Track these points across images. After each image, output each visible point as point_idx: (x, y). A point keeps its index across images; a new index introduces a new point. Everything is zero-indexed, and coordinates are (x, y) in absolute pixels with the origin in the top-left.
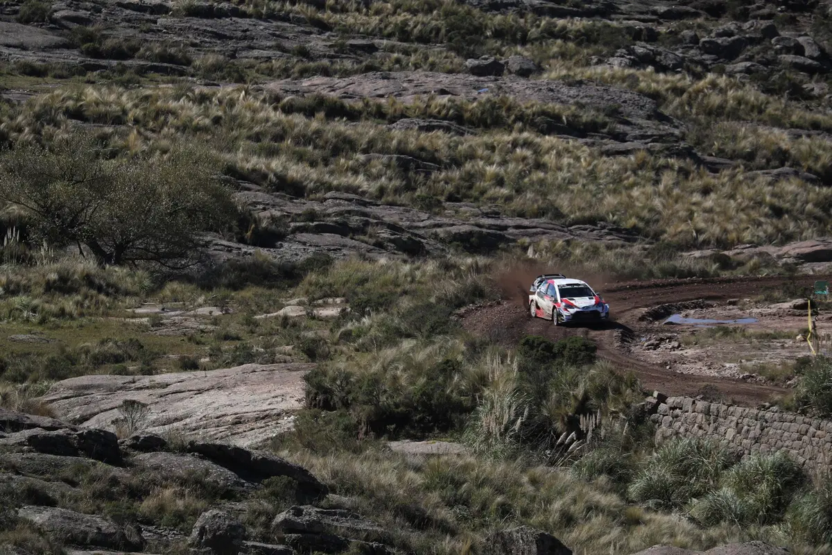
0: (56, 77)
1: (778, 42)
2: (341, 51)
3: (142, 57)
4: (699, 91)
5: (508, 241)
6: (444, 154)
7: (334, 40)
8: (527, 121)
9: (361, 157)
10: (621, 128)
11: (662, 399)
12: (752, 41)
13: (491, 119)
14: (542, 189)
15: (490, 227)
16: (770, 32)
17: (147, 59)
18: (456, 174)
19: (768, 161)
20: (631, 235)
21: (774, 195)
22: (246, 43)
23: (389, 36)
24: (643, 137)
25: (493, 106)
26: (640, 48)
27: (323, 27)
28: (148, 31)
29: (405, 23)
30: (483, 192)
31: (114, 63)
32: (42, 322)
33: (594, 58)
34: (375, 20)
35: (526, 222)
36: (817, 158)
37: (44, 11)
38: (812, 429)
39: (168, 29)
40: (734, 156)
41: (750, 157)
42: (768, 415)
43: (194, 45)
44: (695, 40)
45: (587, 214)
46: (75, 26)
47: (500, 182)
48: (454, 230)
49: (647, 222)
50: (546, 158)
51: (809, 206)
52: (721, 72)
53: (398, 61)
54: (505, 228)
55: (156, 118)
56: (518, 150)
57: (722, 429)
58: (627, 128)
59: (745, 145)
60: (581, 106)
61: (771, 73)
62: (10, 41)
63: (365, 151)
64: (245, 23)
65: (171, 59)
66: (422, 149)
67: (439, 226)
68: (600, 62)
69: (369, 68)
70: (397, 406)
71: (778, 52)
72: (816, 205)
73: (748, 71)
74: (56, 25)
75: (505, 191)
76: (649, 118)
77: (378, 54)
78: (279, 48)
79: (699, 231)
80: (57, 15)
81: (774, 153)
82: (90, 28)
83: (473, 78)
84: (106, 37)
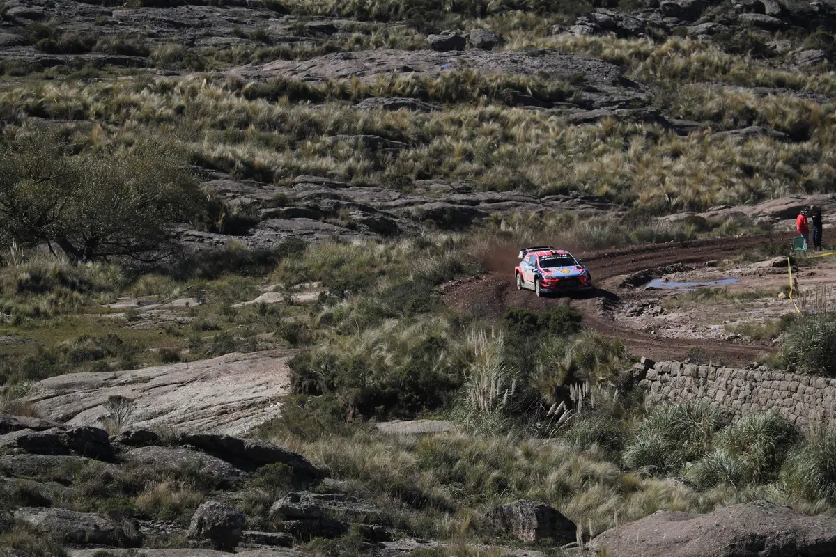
0: (13, 74)
2: (301, 33)
3: (100, 50)
4: (662, 55)
5: (481, 215)
6: (411, 132)
7: (292, 23)
8: (493, 94)
9: (328, 140)
10: (587, 96)
11: (650, 364)
13: (456, 94)
14: (512, 161)
15: (463, 202)
17: (104, 52)
18: (424, 151)
19: (736, 121)
20: (604, 202)
21: (743, 155)
22: (203, 31)
23: (348, 16)
24: (610, 103)
26: (601, 15)
27: (281, 10)
28: (103, 24)
30: (452, 168)
31: (72, 57)
32: (17, 323)
33: (556, 27)
35: (498, 196)
36: (784, 115)
38: (802, 386)
39: (124, 20)
40: (701, 117)
41: (718, 117)
42: (757, 374)
43: (151, 35)
44: (655, 3)
46: (29, 22)
47: (469, 157)
48: (426, 207)
49: (619, 189)
50: (514, 131)
51: (780, 164)
52: (684, 34)
53: (358, 41)
54: (477, 202)
55: (118, 112)
56: (485, 124)
57: (711, 391)
58: (593, 96)
59: (712, 106)
60: (546, 76)
61: (733, 32)
63: (331, 133)
64: (201, 10)
65: (129, 50)
66: (389, 127)
68: (561, 31)
69: (330, 50)
70: (383, 386)
71: (739, 11)
72: (787, 162)
73: (709, 31)
74: (10, 22)
75: (474, 166)
76: (614, 84)
77: (338, 35)
78: (238, 33)
79: (671, 195)
80: (11, 12)
81: (741, 113)
82: (45, 24)
83: (435, 54)
84: (62, 32)
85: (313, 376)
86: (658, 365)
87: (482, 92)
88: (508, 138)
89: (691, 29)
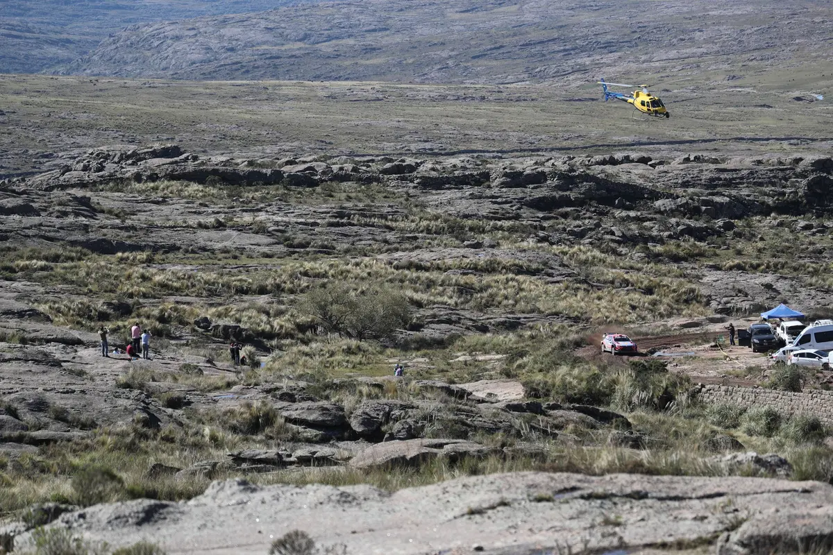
0: (278, 258)
1: (602, 229)
2: (403, 240)
3: (313, 247)
4: (574, 253)
5: (523, 324)
6: (477, 285)
7: (398, 235)
8: (507, 269)
9: (441, 288)
10: (550, 271)
11: (703, 386)
12: (591, 229)
13: (491, 268)
14: (527, 301)
15: (513, 318)
16: (598, 225)
17: (316, 247)
18: (485, 294)
19: (621, 284)
20: (576, 320)
21: (630, 300)
22: (358, 238)
23: (422, 232)
24: (561, 275)
25: (491, 262)
26: (541, 234)
27: (391, 229)
28: (311, 235)
29: (428, 225)
30: (500, 303)
31: (302, 250)
33: (520, 239)
34: (413, 225)
35: (528, 316)
36: (642, 282)
37: (264, 228)
38: (780, 396)
39: (321, 233)
40: (605, 282)
41: (612, 282)
42: (758, 391)
43: (334, 240)
44: (564, 230)
45: (554, 310)
46: (279, 234)
47: (506, 298)
48: (498, 320)
49: (582, 314)
50: (523, 286)
51: (646, 304)
52: (580, 244)
53: (430, 243)
54: (519, 318)
55: (341, 274)
56: (510, 283)
57: (735, 398)
58: (553, 271)
59: (610, 277)
60: (530, 261)
61: (601, 244)
62: (253, 243)
63: (441, 285)
64: (355, 228)
65: (326, 247)
66: (466, 283)
67: (492, 318)
68: (522, 241)
69: (417, 247)
71: (603, 234)
72: (649, 304)
73: (591, 243)
74: (270, 234)
75: (511, 302)
76: (560, 266)
77: (419, 240)
78: (374, 239)
79: (607, 317)
80: (270, 229)
81: (622, 281)
82: (287, 235)
83: (473, 250)
84: (294, 238)
85: (535, 390)
86: (708, 387)
87: (504, 268)
88: (522, 290)
89: (582, 242)
